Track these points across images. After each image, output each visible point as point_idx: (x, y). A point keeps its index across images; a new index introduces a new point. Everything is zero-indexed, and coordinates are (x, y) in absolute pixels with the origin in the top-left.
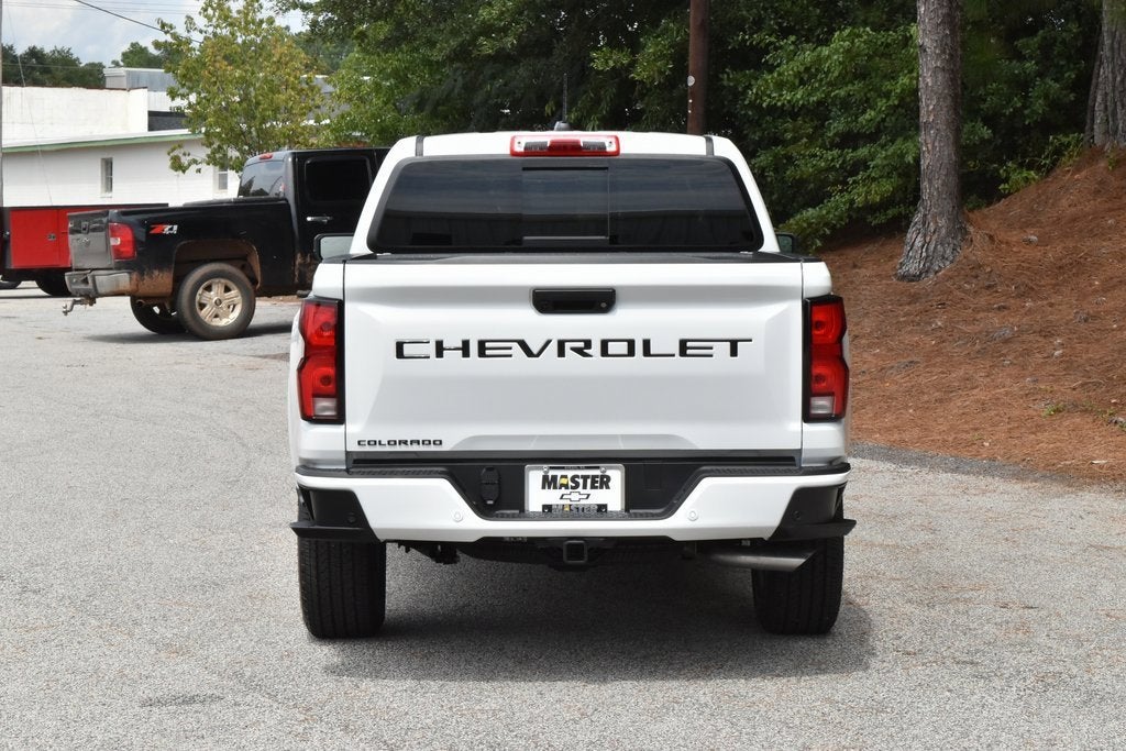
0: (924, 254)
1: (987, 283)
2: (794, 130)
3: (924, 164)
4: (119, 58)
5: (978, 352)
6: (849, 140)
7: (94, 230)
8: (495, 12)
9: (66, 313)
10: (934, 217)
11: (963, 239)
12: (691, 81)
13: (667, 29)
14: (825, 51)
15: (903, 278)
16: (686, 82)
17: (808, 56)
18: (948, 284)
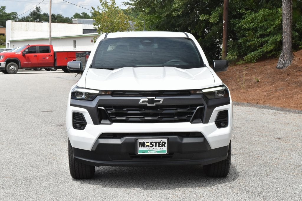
0: (283, 63)
1: (299, 70)
2: (249, 34)
3: (284, 41)
4: (73, 16)
5: (299, 86)
6: (262, 36)
7: (83, 57)
8: (177, 6)
9: (76, 76)
10: (286, 54)
11: (293, 59)
12: (224, 22)
13: (218, 10)
14: (258, 15)
15: (278, 68)
16: (222, 22)
17: (253, 16)
18: (290, 70)
